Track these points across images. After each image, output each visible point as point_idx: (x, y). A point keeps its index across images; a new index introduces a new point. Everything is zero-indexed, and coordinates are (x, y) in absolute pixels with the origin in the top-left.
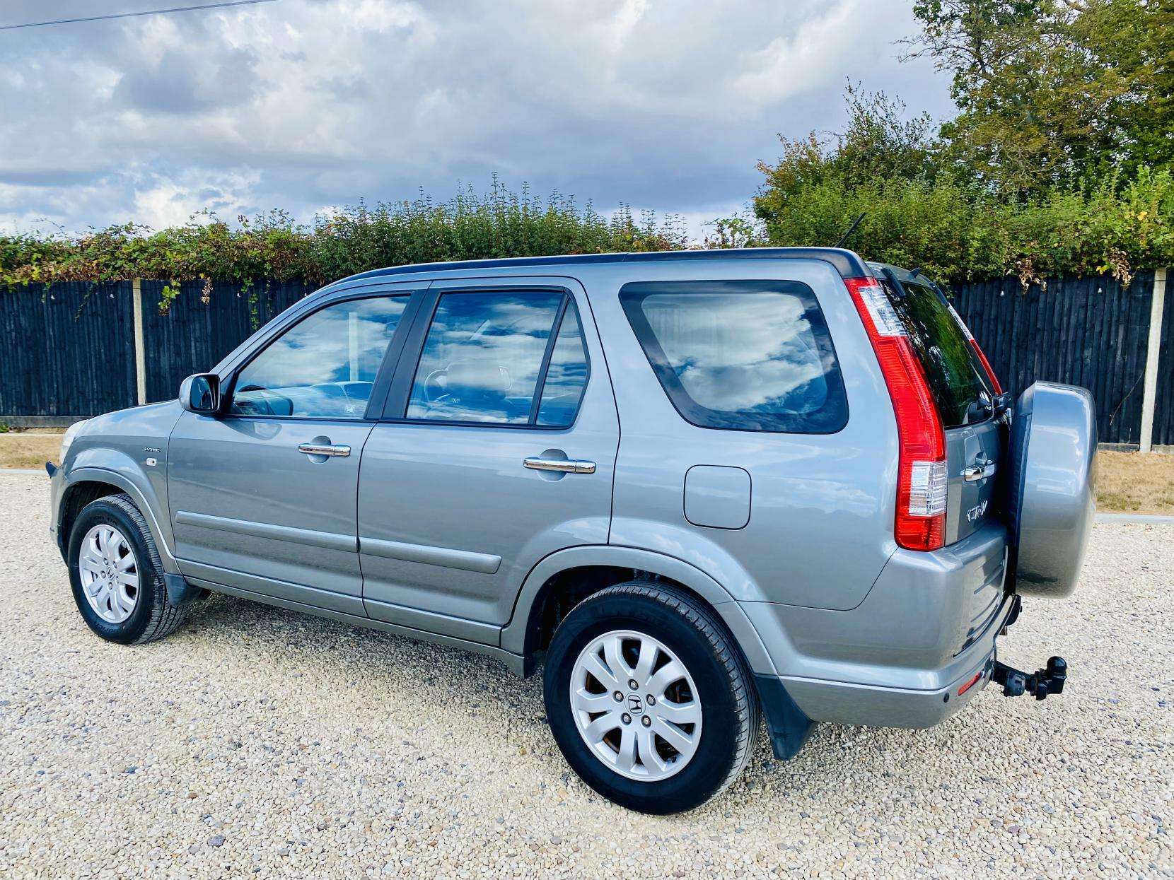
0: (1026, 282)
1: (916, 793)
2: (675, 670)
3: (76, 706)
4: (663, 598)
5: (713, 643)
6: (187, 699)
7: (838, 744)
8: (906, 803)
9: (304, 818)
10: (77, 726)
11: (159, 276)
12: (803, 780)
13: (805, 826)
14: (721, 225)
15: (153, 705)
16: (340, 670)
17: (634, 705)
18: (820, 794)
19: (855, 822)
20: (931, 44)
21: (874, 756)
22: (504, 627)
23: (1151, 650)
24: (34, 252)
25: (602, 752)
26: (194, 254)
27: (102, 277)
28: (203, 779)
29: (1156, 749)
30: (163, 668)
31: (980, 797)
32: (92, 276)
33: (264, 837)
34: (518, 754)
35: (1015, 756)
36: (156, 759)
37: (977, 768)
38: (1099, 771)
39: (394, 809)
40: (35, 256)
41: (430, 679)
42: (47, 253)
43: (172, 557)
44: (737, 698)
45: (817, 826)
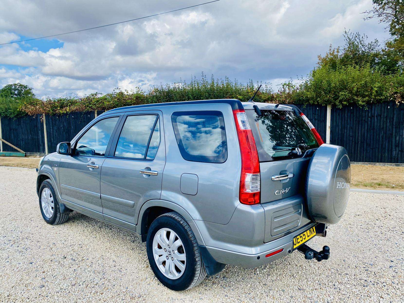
0: (398, 103)
1: (271, 292)
2: (179, 243)
3: (28, 242)
4: (177, 218)
5: (189, 234)
6: (59, 243)
7: (254, 272)
8: (264, 295)
9: (70, 282)
10: (25, 249)
11: (102, 109)
12: (234, 284)
13: (224, 299)
14: (283, 86)
15: (49, 244)
16: (108, 236)
17: (169, 253)
18: (236, 289)
19: (242, 300)
20: (376, 13)
21: (265, 277)
22: (136, 225)
23: (401, 246)
24: (69, 103)
25: (161, 268)
26: (112, 102)
27: (86, 110)
28: (49, 267)
29: (376, 284)
30: (58, 233)
31: (294, 295)
32: (84, 110)
33: (56, 286)
34: (145, 267)
35: (317, 282)
36: (40, 260)
37: (300, 285)
38: (346, 290)
39: (97, 281)
40: (69, 104)
41: (133, 241)
42: (73, 103)
43: (61, 198)
44: (196, 253)
45: (228, 300)
